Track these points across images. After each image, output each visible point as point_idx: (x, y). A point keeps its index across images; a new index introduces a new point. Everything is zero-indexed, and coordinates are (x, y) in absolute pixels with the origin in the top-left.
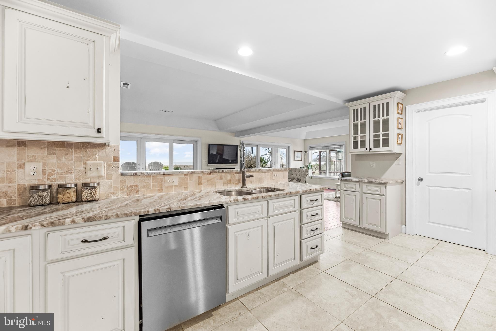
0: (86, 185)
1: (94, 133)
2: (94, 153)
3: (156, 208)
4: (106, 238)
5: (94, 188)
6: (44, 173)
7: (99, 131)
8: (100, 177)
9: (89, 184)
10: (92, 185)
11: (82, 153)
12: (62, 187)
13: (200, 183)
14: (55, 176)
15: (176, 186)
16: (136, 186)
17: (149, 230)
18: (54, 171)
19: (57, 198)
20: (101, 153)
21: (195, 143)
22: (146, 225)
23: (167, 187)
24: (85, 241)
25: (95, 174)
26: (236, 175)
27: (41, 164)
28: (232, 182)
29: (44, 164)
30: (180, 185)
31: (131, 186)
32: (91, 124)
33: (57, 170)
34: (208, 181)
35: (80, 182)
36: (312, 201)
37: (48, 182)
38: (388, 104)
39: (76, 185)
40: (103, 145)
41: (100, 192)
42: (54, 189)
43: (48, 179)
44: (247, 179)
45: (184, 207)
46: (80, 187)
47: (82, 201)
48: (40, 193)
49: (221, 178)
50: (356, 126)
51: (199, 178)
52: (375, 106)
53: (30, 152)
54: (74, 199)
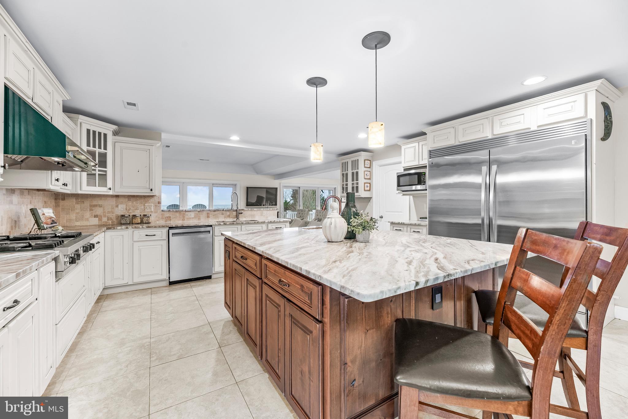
0: (145, 215)
1: (149, 191)
2: (149, 200)
3: (176, 225)
4: (155, 235)
5: (149, 217)
6: (126, 210)
7: (151, 190)
8: (151, 212)
9: (146, 215)
10: (148, 215)
11: (142, 200)
12: (134, 216)
13: (208, 217)
14: (131, 211)
15: (193, 218)
16: (170, 217)
17: (173, 234)
18: (130, 208)
19: (133, 221)
20: (152, 200)
21: (234, 186)
22: (172, 231)
23: (188, 219)
24: (147, 235)
25: (149, 210)
26: (233, 212)
27: (125, 205)
28: (231, 216)
29: (126, 205)
30: (195, 217)
31: (167, 217)
32: (148, 187)
33: (132, 208)
34: (213, 216)
35: (142, 214)
37: (128, 214)
38: (358, 160)
39: (140, 215)
40: (153, 196)
41: (152, 219)
42: (131, 217)
43: (128, 212)
44: (240, 215)
45: (190, 225)
46: (142, 216)
47: (144, 223)
48: (126, 218)
49: (222, 214)
50: (343, 174)
51: (208, 213)
52: (352, 161)
53: (121, 200)
54: (140, 222)
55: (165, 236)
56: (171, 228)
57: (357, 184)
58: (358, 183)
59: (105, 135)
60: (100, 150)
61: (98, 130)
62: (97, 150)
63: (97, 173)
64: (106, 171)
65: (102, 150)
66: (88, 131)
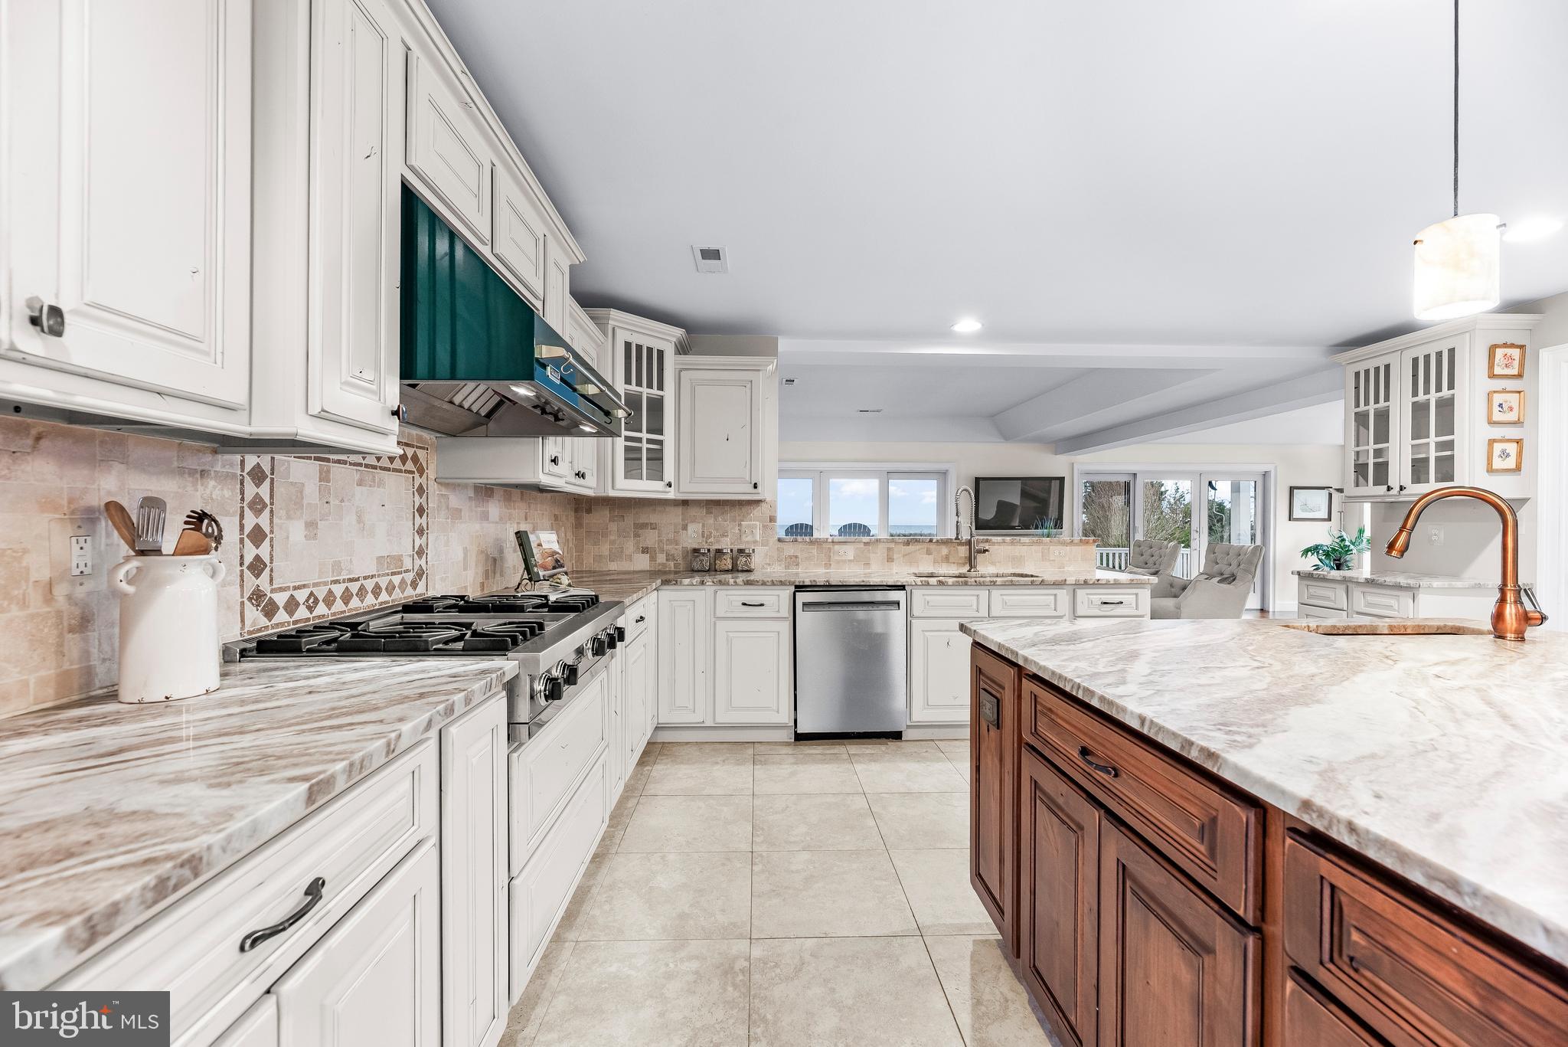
0: (741, 551)
1: (750, 488)
2: (750, 511)
3: (812, 579)
4: (762, 605)
5: (749, 556)
6: (703, 537)
7: (755, 486)
8: (755, 542)
9: (744, 550)
10: (747, 551)
11: (736, 512)
12: (719, 551)
13: (890, 559)
14: (712, 540)
15: (850, 561)
16: (796, 557)
17: (804, 604)
18: (711, 533)
19: (715, 564)
20: (756, 512)
21: (942, 475)
22: (803, 597)
23: (838, 562)
24: (744, 604)
25: (749, 538)
26: (959, 547)
27: (701, 524)
28: (951, 559)
29: (703, 526)
30: (856, 560)
31: (791, 557)
32: (748, 478)
33: (714, 533)
34: (904, 556)
35: (736, 548)
36: (1105, 603)
37: (706, 547)
38: (1452, 352)
39: (731, 551)
40: (758, 502)
41: (756, 561)
42: (712, 554)
43: (707, 542)
44: (980, 557)
45: (845, 582)
46: (735, 552)
47: (738, 571)
48: (702, 558)
49: (929, 552)
50: (1361, 419)
51: (889, 549)
52: (1415, 361)
53: (693, 511)
54: (730, 567)
55: (786, 611)
56: (800, 588)
57: (1450, 445)
58: (1453, 441)
59: (661, 353)
60: (650, 391)
61: (646, 342)
62: (645, 391)
63: (645, 446)
64: (660, 443)
65: (655, 391)
66: (628, 345)
